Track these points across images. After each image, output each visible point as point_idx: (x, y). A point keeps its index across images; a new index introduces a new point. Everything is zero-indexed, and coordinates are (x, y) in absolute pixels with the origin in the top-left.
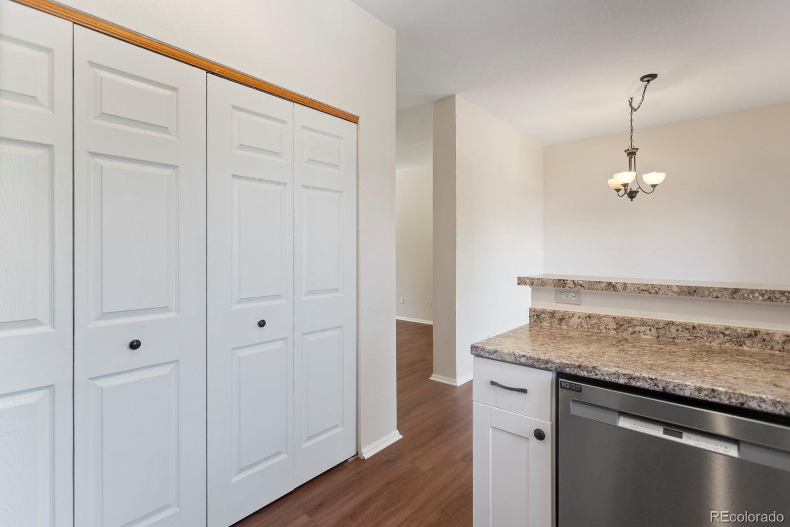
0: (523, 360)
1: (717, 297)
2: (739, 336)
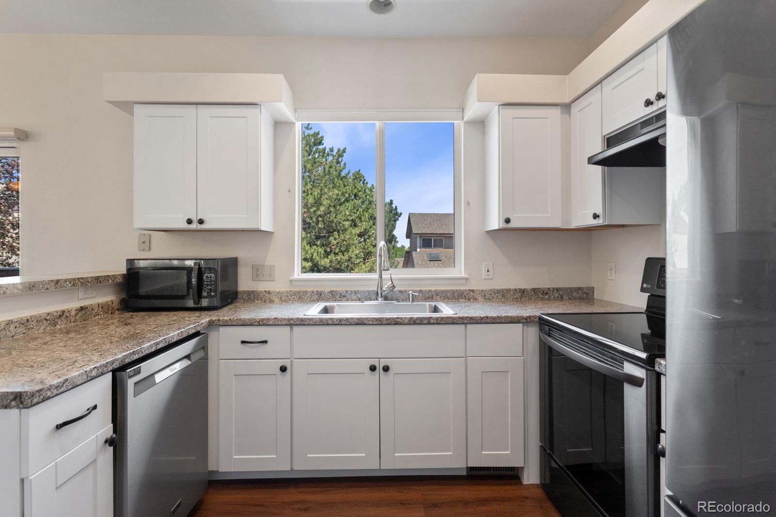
0: (94, 373)
1: (47, 289)
2: (55, 318)
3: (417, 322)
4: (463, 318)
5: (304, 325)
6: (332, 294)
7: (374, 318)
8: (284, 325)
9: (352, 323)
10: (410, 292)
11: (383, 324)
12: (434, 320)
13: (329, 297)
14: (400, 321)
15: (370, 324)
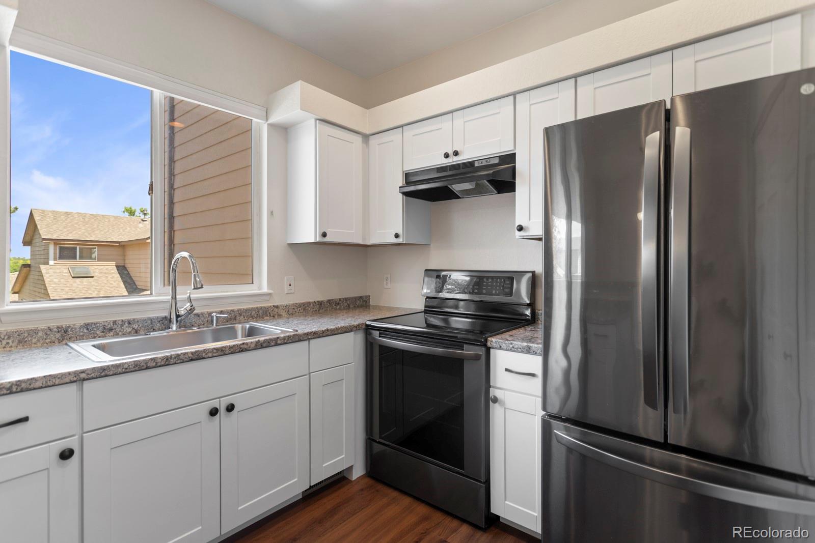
3: (264, 345)
4: (307, 334)
5: (106, 376)
6: (88, 329)
7: (214, 349)
8: (67, 383)
9: (185, 360)
10: (214, 314)
11: (226, 354)
12: (281, 340)
13: (81, 334)
14: (245, 346)
15: (209, 358)
